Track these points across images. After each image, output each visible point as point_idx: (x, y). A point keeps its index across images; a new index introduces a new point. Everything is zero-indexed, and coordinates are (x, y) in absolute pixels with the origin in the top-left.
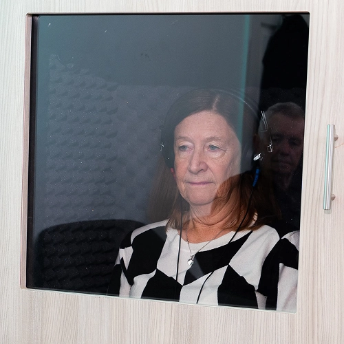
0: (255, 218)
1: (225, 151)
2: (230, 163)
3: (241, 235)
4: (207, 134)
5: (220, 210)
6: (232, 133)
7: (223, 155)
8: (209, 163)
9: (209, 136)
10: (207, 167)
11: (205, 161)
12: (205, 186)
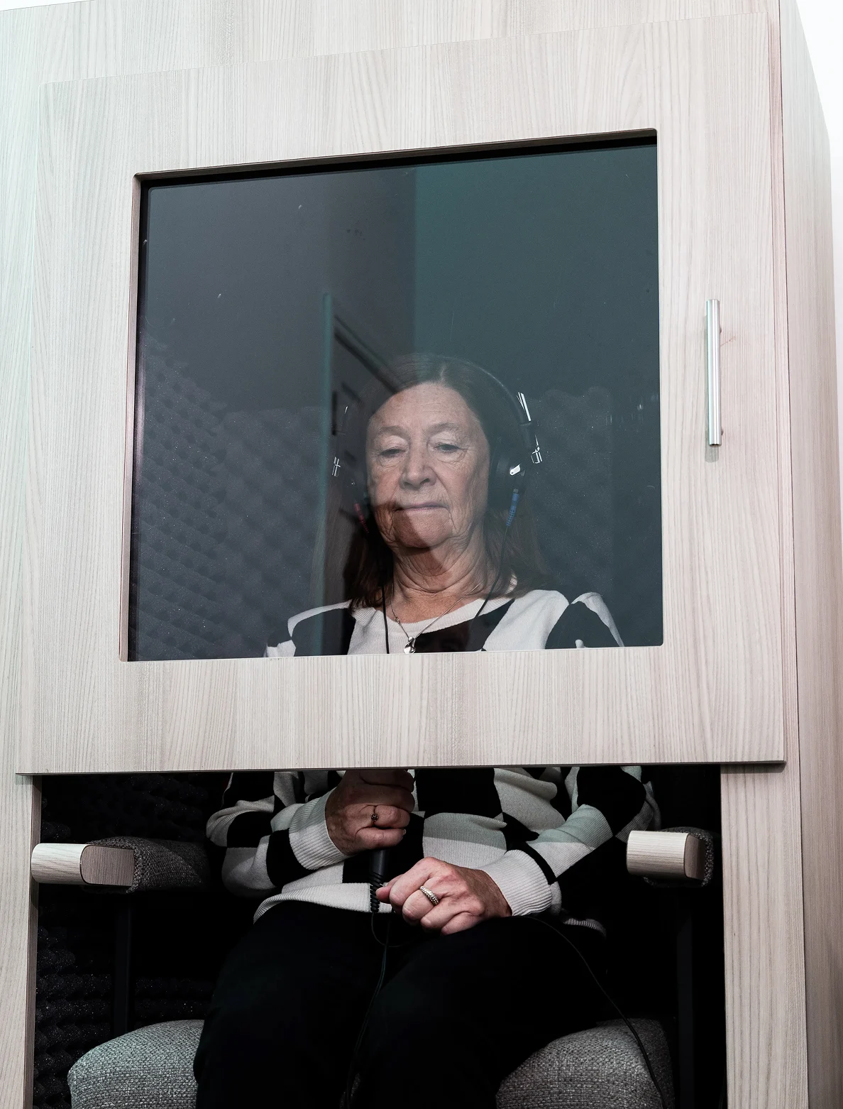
0: (514, 582)
1: (465, 450)
2: (475, 472)
3: (493, 605)
4: (434, 419)
5: (454, 562)
6: (476, 421)
7: (461, 457)
8: (438, 469)
9: (438, 422)
10: (437, 476)
11: (431, 464)
12: (431, 512)
